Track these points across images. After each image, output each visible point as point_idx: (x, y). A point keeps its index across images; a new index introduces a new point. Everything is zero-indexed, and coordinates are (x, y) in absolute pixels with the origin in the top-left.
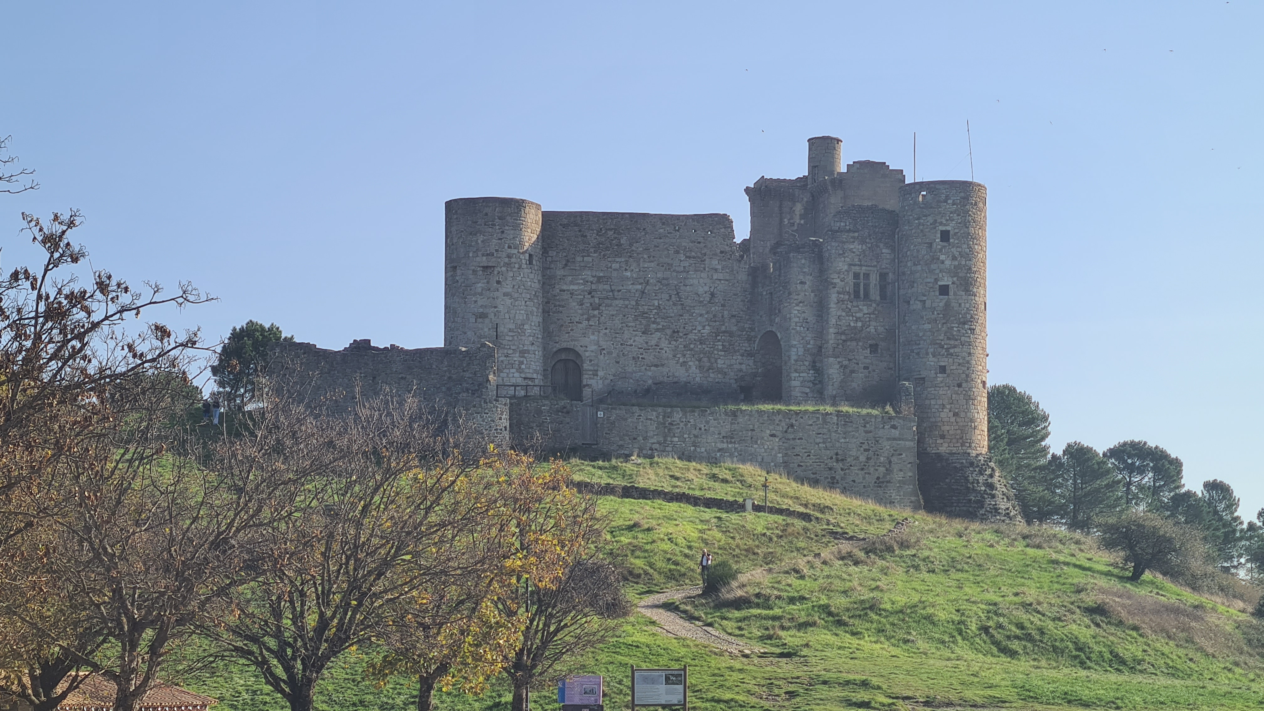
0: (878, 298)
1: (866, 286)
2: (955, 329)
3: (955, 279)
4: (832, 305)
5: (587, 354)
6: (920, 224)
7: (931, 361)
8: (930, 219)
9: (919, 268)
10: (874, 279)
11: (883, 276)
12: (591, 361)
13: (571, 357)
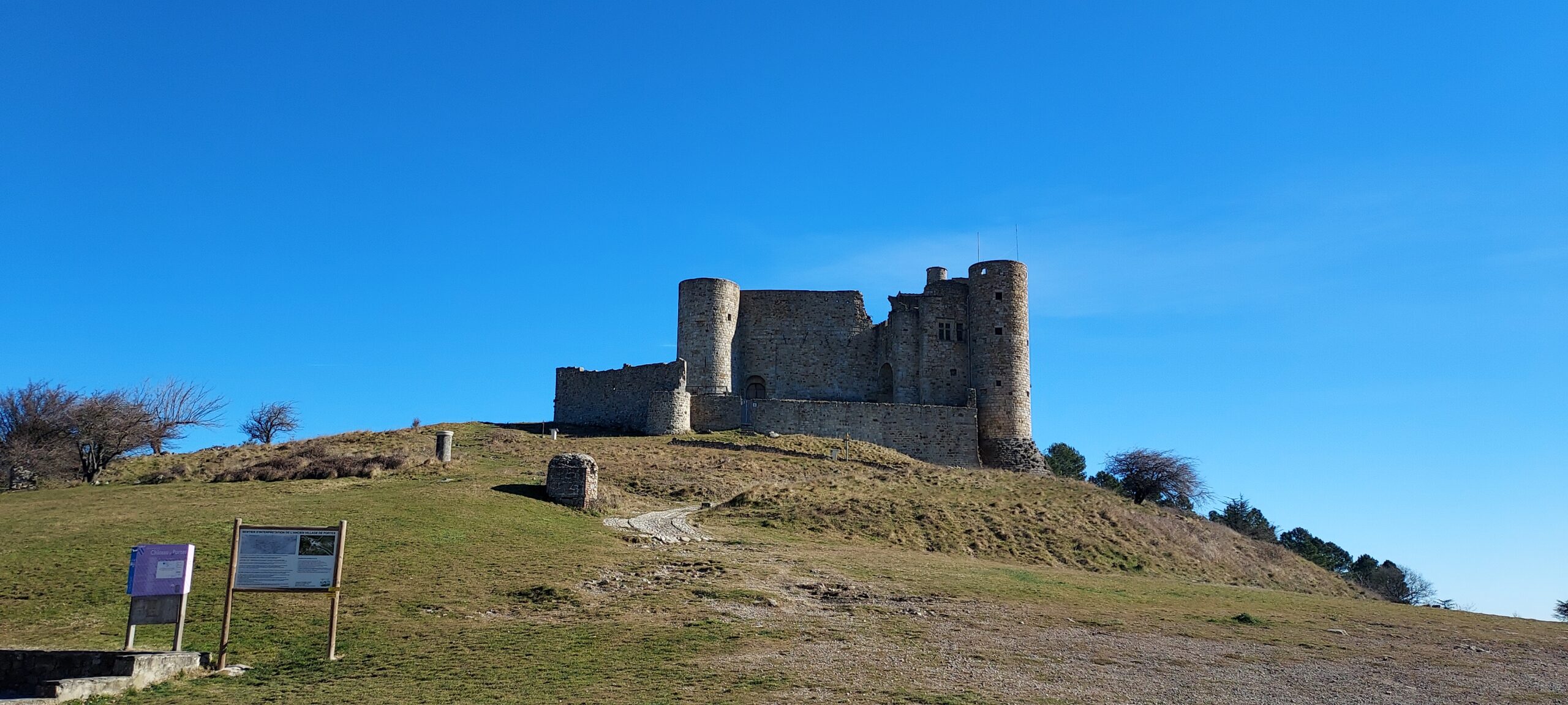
0: (956, 339)
1: (948, 332)
2: (1007, 356)
3: (1006, 324)
4: (925, 344)
5: (768, 379)
6: (981, 289)
7: (991, 378)
8: (989, 285)
9: (982, 317)
10: (953, 327)
11: (959, 326)
12: (771, 383)
13: (759, 381)
